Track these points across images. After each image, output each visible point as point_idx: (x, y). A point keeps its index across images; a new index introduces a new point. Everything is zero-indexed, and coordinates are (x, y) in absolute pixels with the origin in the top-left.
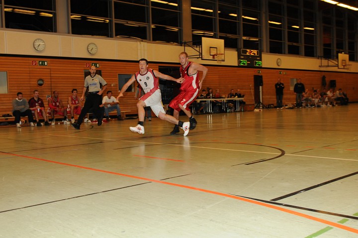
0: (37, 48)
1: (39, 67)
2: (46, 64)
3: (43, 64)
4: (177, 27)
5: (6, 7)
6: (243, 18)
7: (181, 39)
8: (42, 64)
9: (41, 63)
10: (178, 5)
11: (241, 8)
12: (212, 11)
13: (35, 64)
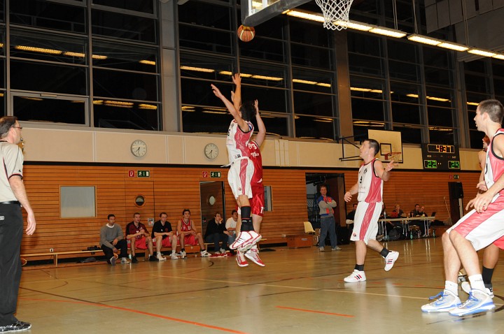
0: (135, 154)
1: (138, 178)
2: (147, 174)
3: (144, 175)
4: (332, 116)
5: (94, 99)
6: (428, 100)
7: (337, 133)
8: (142, 175)
9: (140, 173)
10: (333, 85)
11: (424, 86)
12: (381, 91)
13: (133, 176)
